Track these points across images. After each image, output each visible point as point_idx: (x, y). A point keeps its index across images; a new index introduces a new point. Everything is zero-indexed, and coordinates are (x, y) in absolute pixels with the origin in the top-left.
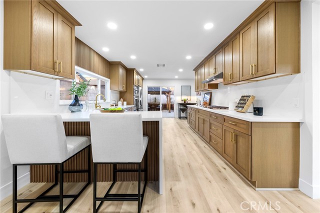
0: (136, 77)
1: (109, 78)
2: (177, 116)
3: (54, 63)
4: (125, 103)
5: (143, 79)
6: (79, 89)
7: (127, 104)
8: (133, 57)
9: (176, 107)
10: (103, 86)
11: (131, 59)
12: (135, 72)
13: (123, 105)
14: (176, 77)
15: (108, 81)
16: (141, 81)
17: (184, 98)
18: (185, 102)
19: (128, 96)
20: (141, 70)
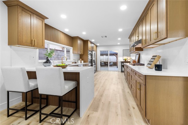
0: (90, 45)
1: (72, 47)
2: (120, 71)
3: (32, 41)
4: (82, 61)
5: (97, 46)
6: (49, 54)
7: (84, 62)
8: (84, 33)
9: (119, 65)
10: (68, 51)
11: (84, 34)
12: (89, 42)
13: (81, 62)
14: (119, 44)
15: (71, 48)
16: (95, 47)
17: (125, 58)
18: (125, 61)
19: (84, 57)
20: (93, 41)
